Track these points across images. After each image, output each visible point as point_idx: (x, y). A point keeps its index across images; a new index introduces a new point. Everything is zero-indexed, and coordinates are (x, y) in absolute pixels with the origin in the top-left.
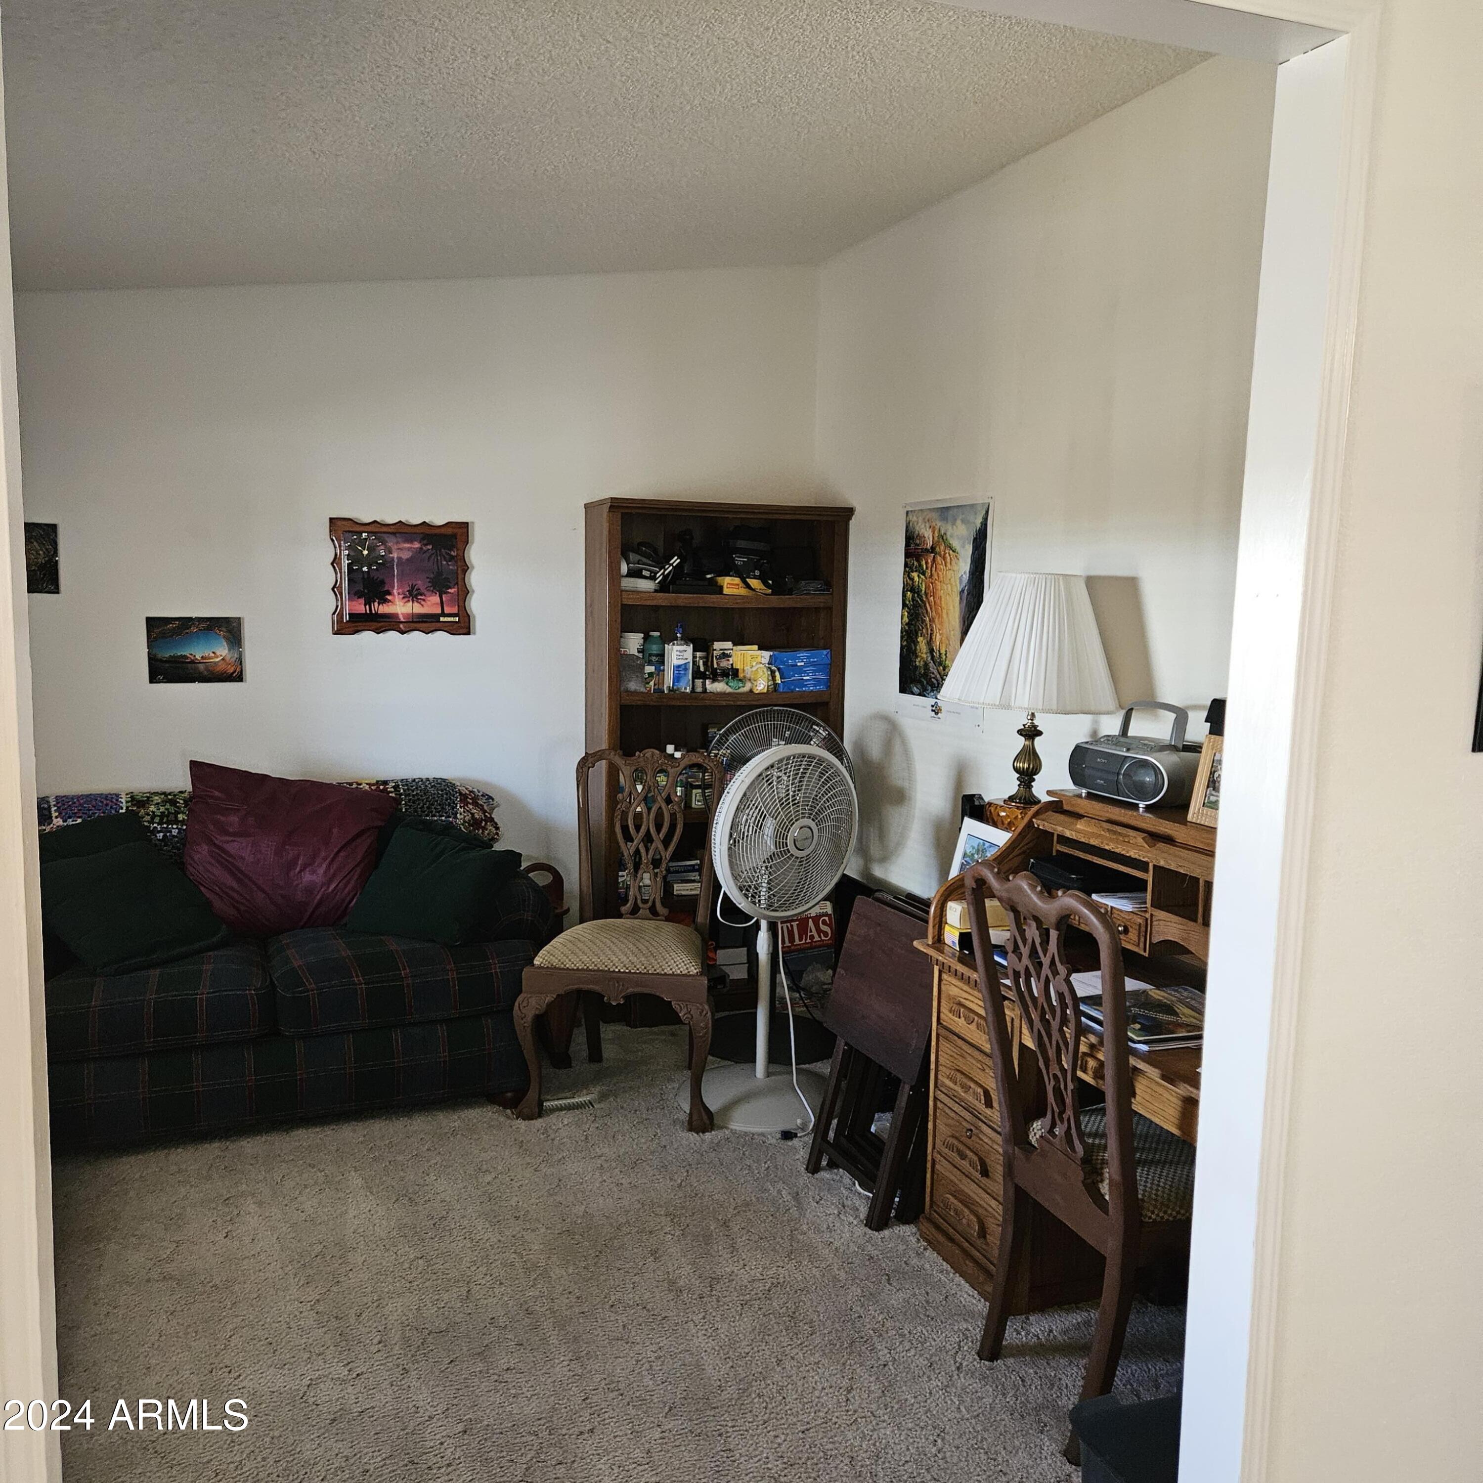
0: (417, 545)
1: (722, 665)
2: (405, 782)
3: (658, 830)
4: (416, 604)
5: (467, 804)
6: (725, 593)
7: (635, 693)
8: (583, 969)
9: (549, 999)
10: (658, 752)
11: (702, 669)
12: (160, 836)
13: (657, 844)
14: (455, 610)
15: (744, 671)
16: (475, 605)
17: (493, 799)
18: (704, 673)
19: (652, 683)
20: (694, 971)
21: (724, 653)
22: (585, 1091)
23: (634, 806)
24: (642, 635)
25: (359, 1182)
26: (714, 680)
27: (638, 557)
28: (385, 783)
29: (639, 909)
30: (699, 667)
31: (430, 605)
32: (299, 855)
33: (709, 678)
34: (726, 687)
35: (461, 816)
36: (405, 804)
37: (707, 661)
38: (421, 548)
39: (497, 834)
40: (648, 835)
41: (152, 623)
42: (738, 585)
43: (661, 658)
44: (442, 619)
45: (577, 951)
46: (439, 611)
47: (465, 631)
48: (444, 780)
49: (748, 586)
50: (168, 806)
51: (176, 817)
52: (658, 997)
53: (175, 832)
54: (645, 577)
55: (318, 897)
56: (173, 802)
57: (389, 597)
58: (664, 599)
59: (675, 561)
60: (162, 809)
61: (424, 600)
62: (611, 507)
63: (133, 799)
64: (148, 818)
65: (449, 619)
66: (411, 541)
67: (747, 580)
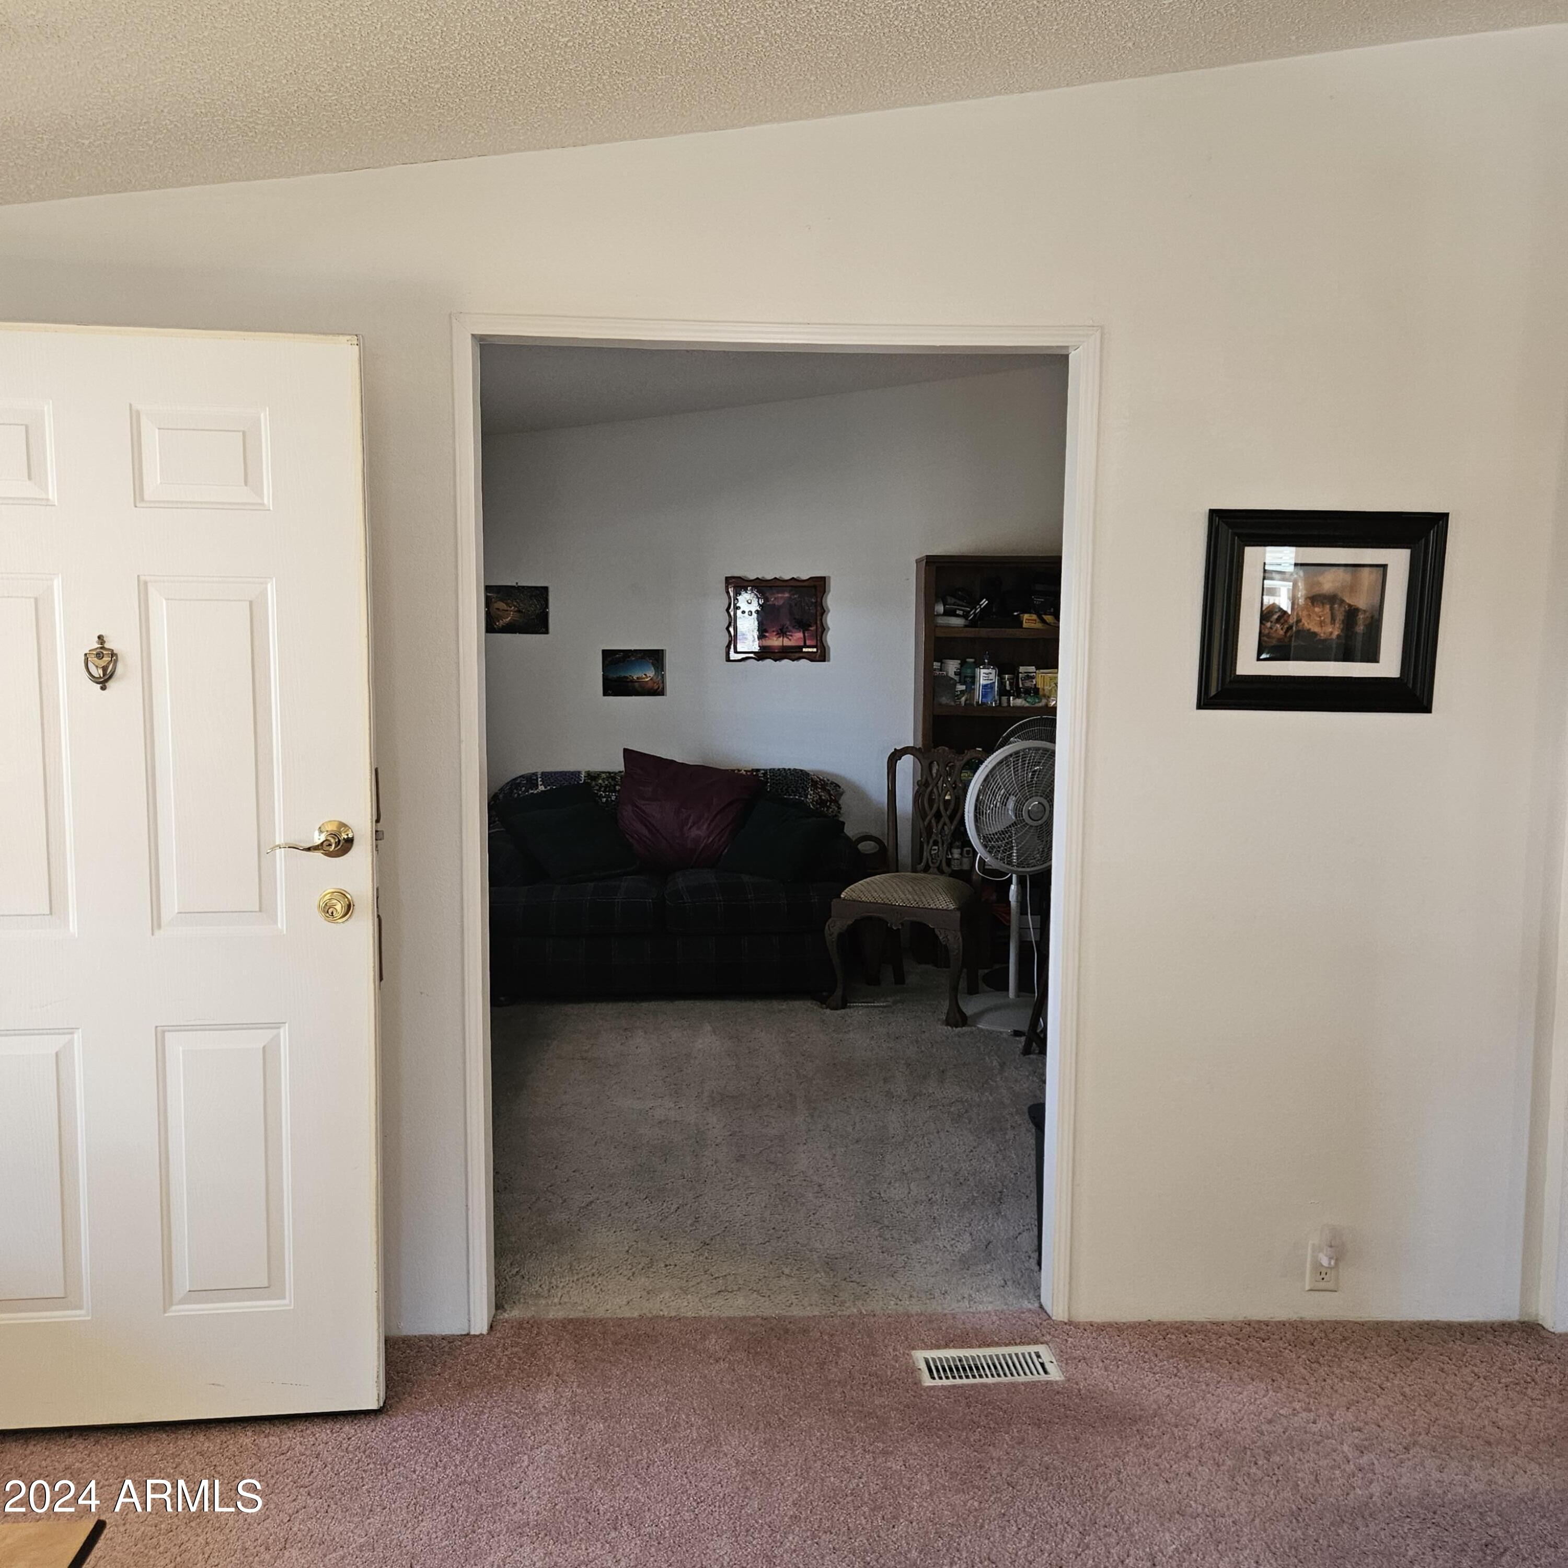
0: (787, 595)
1: (1026, 685)
2: (772, 770)
3: (946, 810)
4: (785, 639)
5: (817, 788)
6: (1024, 626)
7: (947, 705)
8: (874, 903)
9: (850, 922)
10: (947, 749)
11: (1008, 688)
12: (604, 800)
13: (945, 819)
14: (814, 643)
15: (1044, 690)
16: (831, 639)
17: (840, 787)
18: (1009, 691)
19: (963, 699)
20: (952, 907)
21: (1028, 676)
22: (883, 999)
23: (943, 794)
24: (959, 661)
25: (709, 1028)
26: (1018, 697)
27: (953, 600)
28: (758, 770)
29: (930, 867)
30: (1005, 686)
31: (795, 638)
32: (690, 816)
33: (1013, 696)
34: (1024, 702)
35: (811, 796)
36: (770, 786)
37: (1015, 682)
38: (790, 598)
39: (839, 812)
40: (938, 811)
41: (606, 654)
42: (1035, 620)
43: (973, 678)
44: (804, 650)
45: (870, 889)
46: (802, 644)
47: (822, 659)
48: (801, 771)
49: (1043, 621)
50: (610, 780)
51: (615, 788)
52: (925, 925)
53: (613, 798)
54: (958, 616)
55: (703, 845)
56: (614, 778)
57: (767, 634)
58: (972, 632)
59: (984, 602)
60: (606, 783)
61: (791, 636)
62: (926, 562)
63: (589, 774)
64: (597, 788)
65: (810, 650)
66: (783, 592)
67: (1044, 616)
